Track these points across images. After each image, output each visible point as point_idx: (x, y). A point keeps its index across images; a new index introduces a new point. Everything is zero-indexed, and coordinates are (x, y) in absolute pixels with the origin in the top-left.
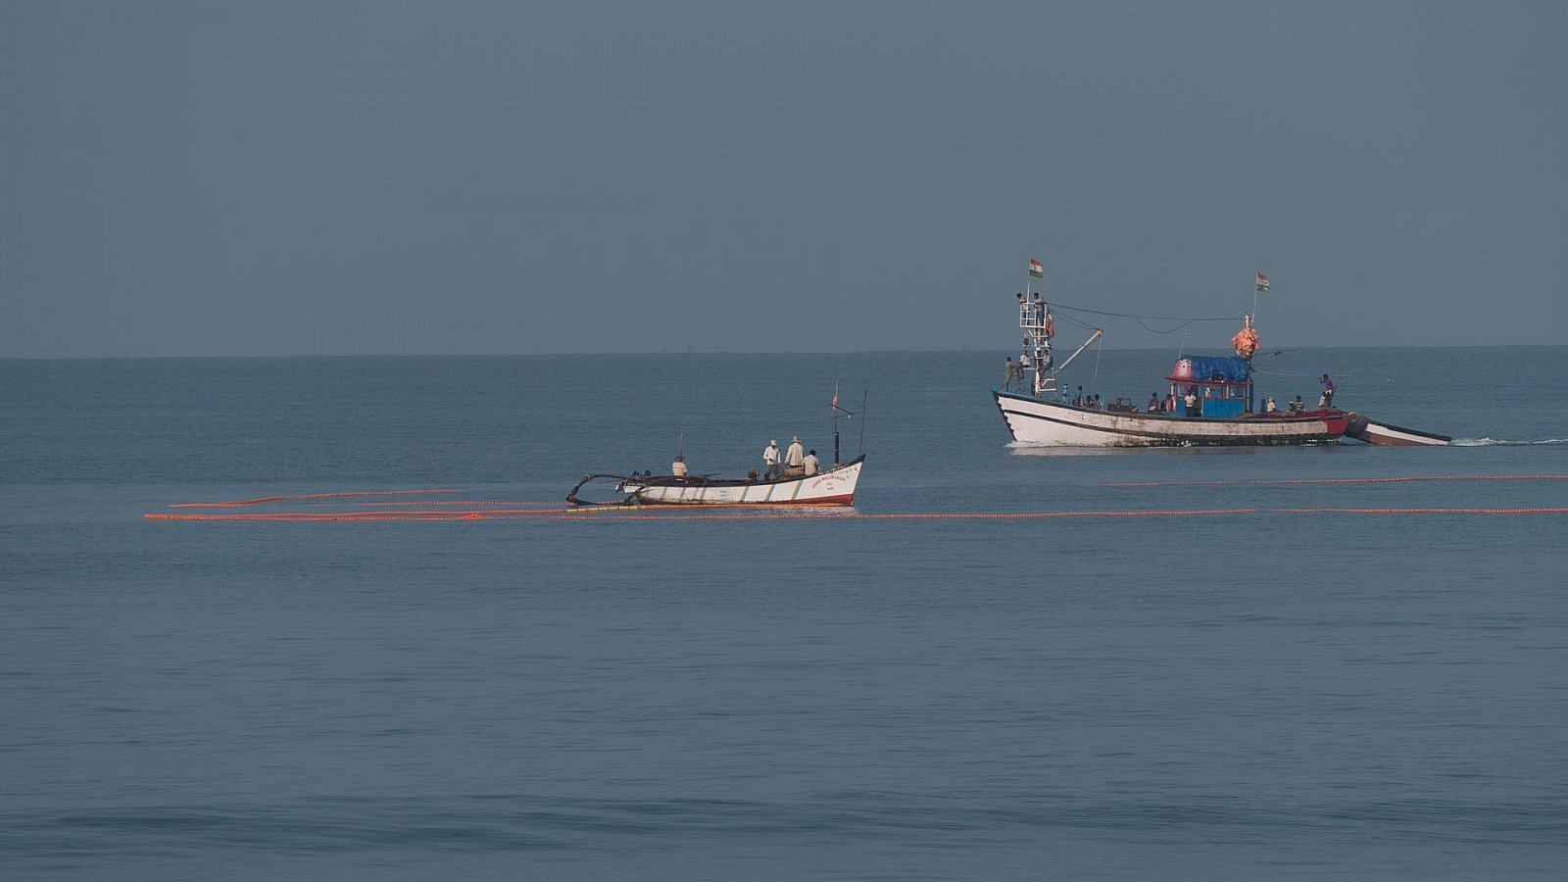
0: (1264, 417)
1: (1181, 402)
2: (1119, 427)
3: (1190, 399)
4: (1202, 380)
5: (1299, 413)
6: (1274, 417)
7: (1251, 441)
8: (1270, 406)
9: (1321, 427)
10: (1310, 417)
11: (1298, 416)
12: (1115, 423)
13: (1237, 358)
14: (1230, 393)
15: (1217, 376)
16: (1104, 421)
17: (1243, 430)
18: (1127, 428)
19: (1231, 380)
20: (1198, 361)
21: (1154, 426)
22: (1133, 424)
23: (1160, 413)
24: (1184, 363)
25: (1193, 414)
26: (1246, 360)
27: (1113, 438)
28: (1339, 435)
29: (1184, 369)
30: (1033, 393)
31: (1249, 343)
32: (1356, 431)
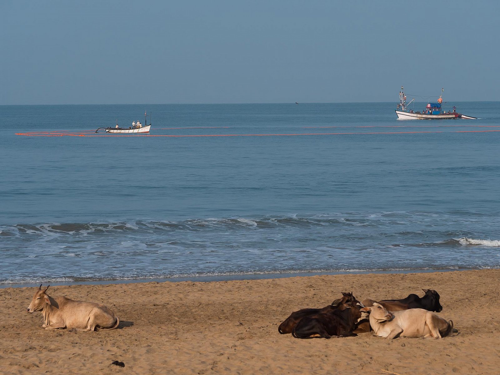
0: (443, 114)
1: (429, 111)
2: (418, 116)
3: (430, 111)
4: (432, 108)
5: (450, 113)
6: (445, 114)
7: (441, 119)
8: (445, 112)
9: (454, 116)
10: (452, 114)
11: (450, 114)
12: (417, 115)
13: (439, 103)
14: (437, 110)
15: (435, 107)
16: (415, 115)
17: (440, 117)
18: (419, 116)
19: (438, 107)
20: (431, 104)
21: (424, 116)
22: (421, 116)
23: (425, 114)
24: (429, 104)
25: (431, 114)
26: (440, 104)
27: (417, 118)
28: (457, 118)
29: (429, 106)
30: (402, 110)
31: (441, 101)
32: (460, 117)
